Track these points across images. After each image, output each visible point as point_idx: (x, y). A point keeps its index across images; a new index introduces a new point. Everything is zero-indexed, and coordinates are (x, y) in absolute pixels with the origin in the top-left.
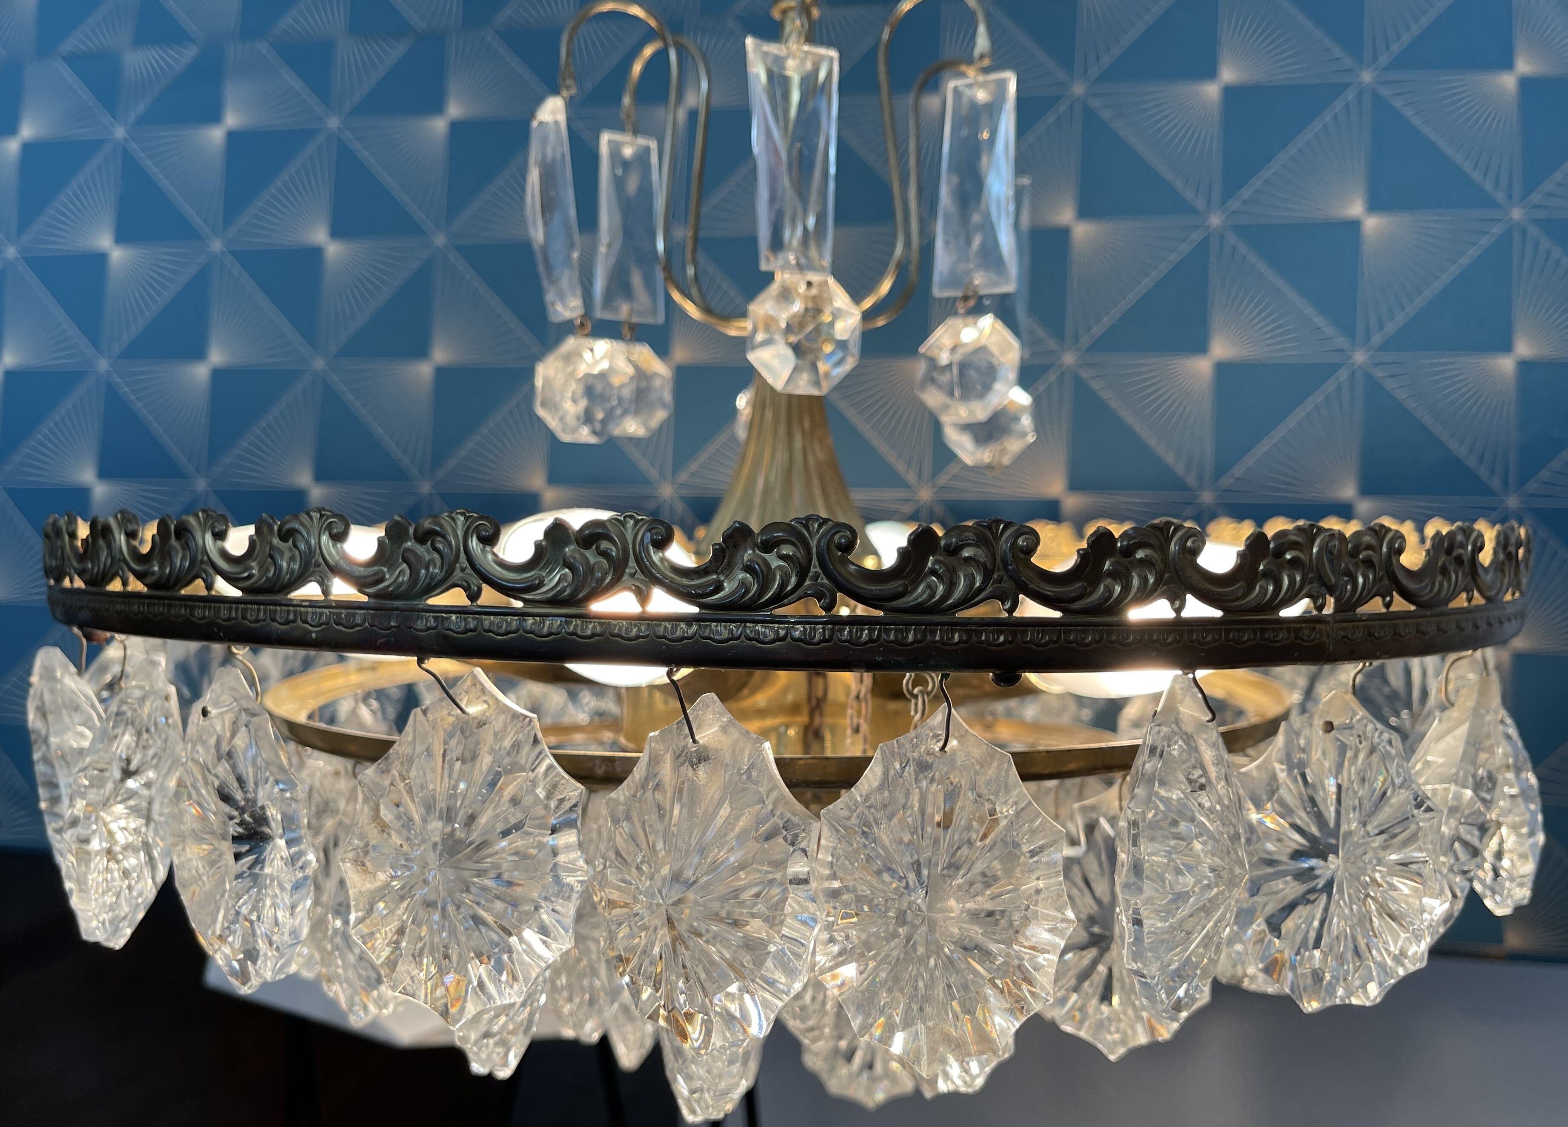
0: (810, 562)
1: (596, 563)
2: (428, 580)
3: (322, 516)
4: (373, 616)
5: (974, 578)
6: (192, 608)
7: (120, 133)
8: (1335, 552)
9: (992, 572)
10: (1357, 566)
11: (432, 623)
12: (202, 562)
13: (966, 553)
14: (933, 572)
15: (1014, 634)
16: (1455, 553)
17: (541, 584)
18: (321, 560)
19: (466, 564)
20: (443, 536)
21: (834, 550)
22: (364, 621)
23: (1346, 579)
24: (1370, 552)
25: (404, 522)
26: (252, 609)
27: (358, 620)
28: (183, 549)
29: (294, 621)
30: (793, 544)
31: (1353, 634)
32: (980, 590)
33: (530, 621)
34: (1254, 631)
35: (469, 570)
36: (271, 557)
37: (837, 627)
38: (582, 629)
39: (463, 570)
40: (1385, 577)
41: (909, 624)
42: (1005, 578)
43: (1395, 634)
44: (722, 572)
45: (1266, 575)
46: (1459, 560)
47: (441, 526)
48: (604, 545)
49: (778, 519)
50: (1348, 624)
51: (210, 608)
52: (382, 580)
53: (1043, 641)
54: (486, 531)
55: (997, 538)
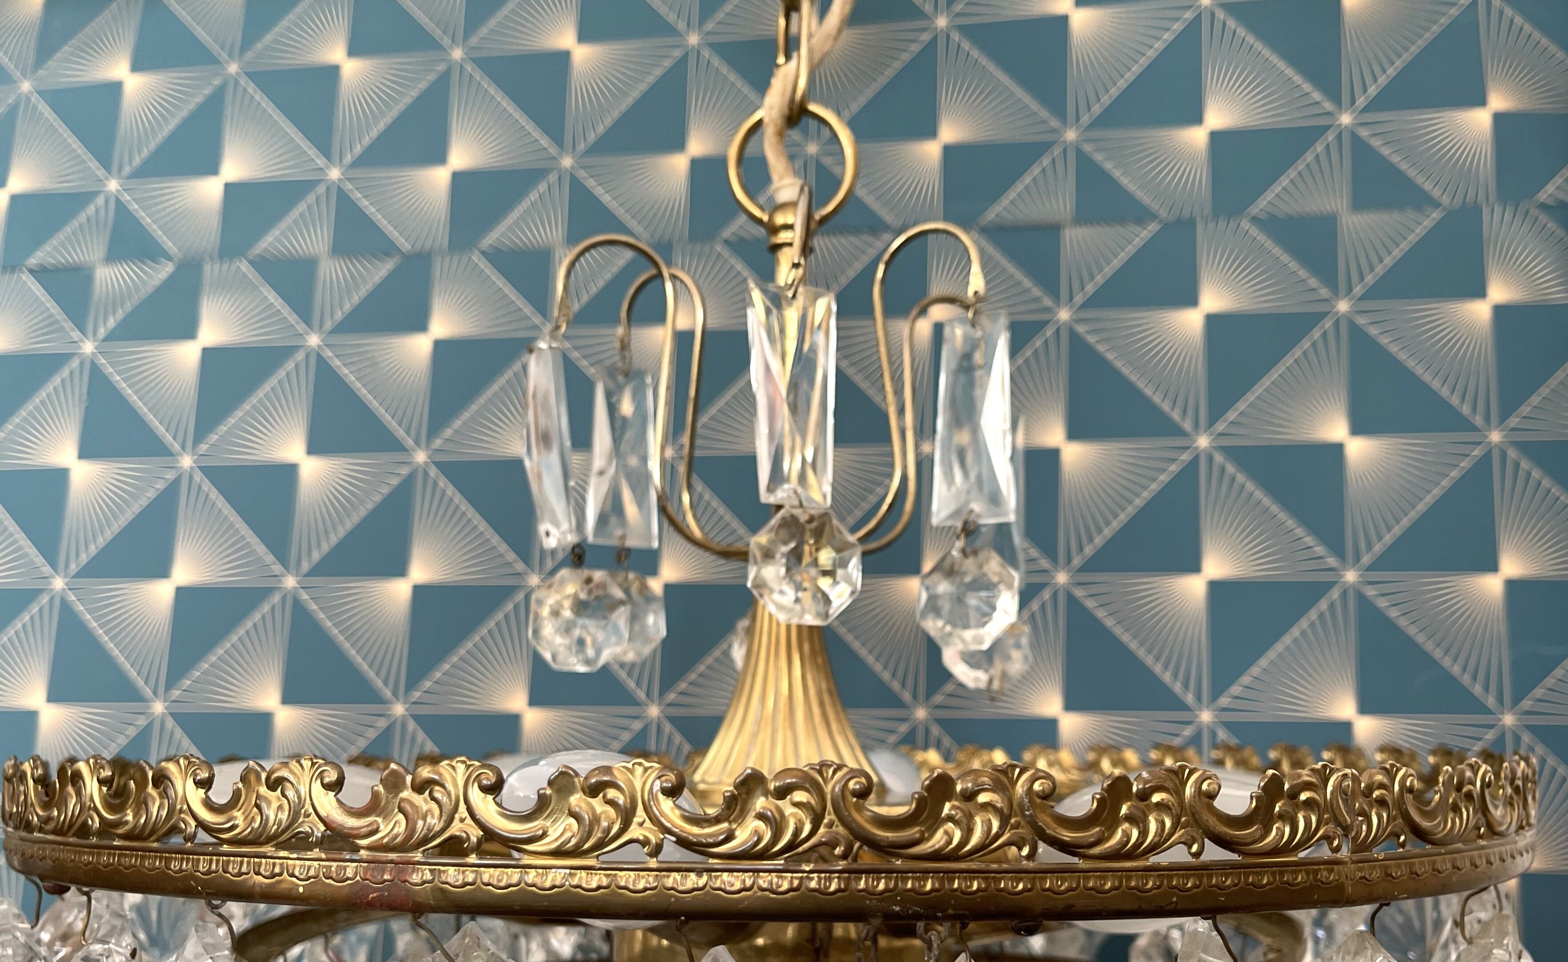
0: (824, 808)
1: (602, 812)
2: (425, 831)
3: (313, 764)
4: (366, 869)
5: (991, 823)
6: (168, 860)
7: (88, 347)
8: (1349, 793)
9: (1009, 817)
10: (1371, 807)
11: (428, 876)
12: (181, 811)
13: (983, 798)
14: (950, 818)
15: (1033, 881)
16: (1464, 790)
17: (544, 835)
18: (311, 810)
19: (466, 814)
20: (442, 786)
21: (849, 797)
22: (356, 874)
23: (1360, 818)
24: (1384, 791)
25: (402, 770)
26: (234, 862)
27: (350, 873)
28: (161, 797)
29: (280, 874)
30: (807, 790)
31: (1371, 874)
32: (998, 836)
33: (533, 872)
34: (1273, 874)
35: (469, 820)
36: (257, 806)
37: (853, 876)
38: (587, 882)
39: (462, 820)
40: (1399, 816)
41: (926, 872)
42: (1023, 823)
43: (1412, 873)
44: (735, 820)
45: (1281, 817)
46: (1469, 796)
47: (440, 775)
48: (612, 793)
49: (792, 765)
50: (1366, 864)
51: (188, 860)
52: (376, 831)
53: (1063, 888)
54: (488, 779)
55: (1014, 783)
